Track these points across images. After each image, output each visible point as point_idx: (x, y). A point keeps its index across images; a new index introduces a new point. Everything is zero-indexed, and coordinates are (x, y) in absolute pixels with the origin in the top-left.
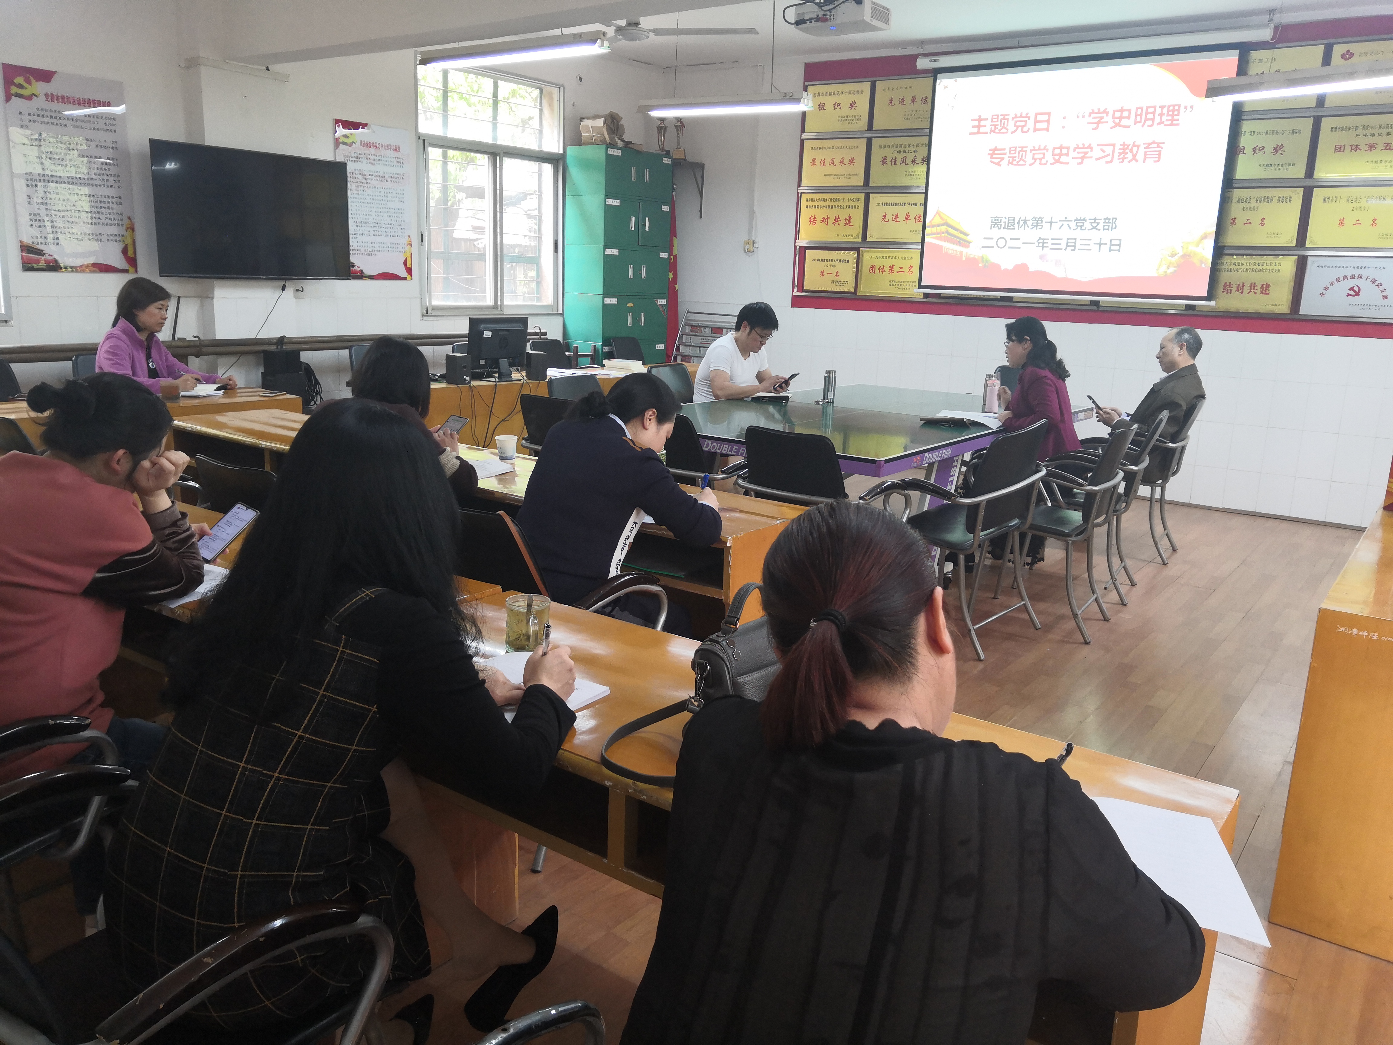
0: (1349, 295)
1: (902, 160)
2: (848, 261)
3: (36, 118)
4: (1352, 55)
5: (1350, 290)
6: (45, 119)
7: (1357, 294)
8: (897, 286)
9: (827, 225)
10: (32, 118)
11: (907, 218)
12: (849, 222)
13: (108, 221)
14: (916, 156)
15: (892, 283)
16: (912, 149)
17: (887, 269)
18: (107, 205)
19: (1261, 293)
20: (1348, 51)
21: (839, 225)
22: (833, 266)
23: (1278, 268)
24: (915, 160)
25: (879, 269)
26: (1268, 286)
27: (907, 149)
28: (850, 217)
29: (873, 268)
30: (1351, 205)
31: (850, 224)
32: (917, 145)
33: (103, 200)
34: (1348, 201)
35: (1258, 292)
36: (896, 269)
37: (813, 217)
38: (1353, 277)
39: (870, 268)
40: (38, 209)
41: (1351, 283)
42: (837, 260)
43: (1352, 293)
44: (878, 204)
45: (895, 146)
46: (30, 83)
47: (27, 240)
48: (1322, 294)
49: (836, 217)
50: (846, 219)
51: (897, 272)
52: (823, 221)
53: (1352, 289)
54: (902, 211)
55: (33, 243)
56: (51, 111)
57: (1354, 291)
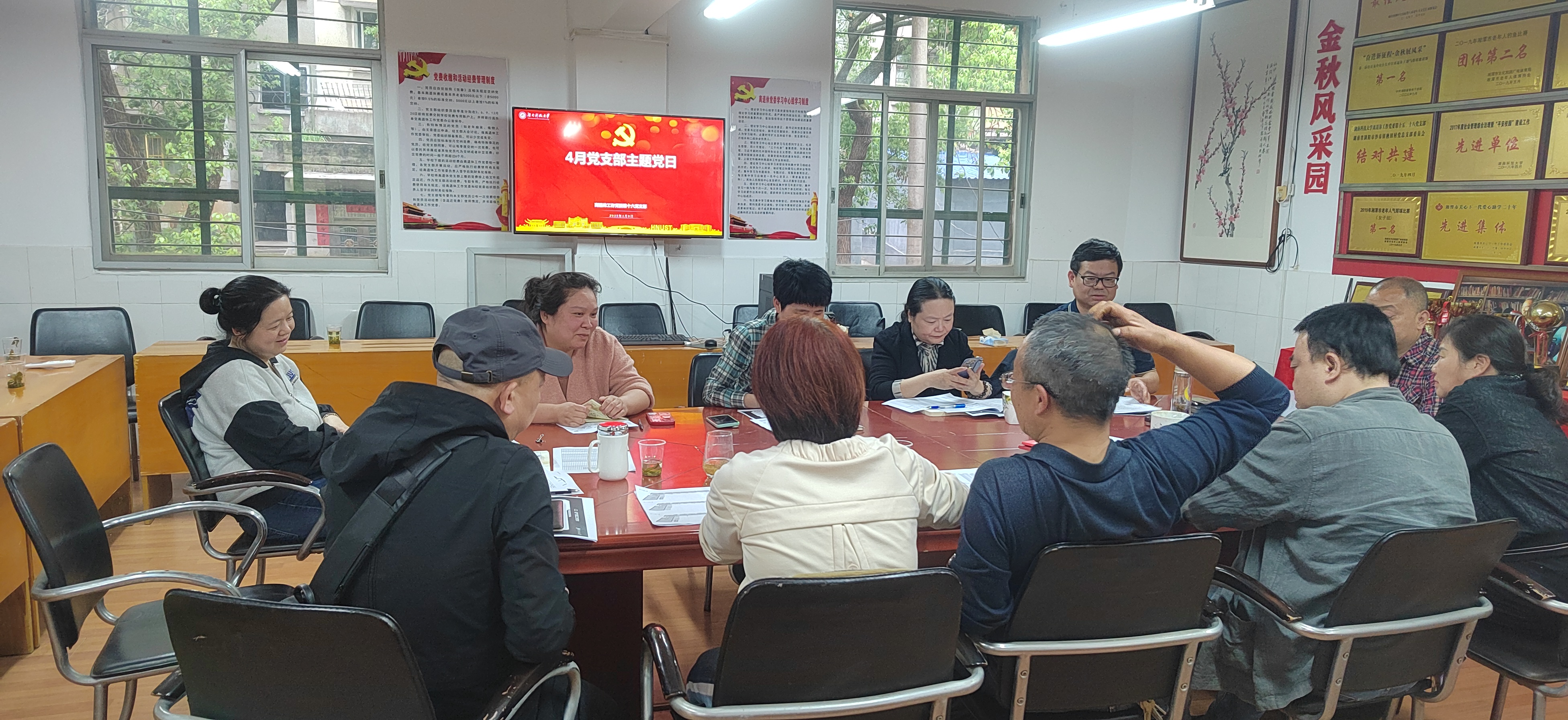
3: (425, 96)
6: (433, 96)
9: (1380, 161)
10: (421, 96)
11: (1495, 144)
12: (1411, 156)
13: (485, 184)
18: (484, 170)
21: (1396, 160)
22: (1388, 218)
28: (1411, 149)
31: (1412, 159)
33: (481, 165)
37: (1363, 152)
40: (421, 174)
42: (1393, 210)
44: (1452, 127)
46: (421, 65)
47: (411, 203)
49: (1392, 149)
50: (1405, 152)
52: (1375, 156)
54: (1488, 135)
55: (415, 204)
56: (439, 88)
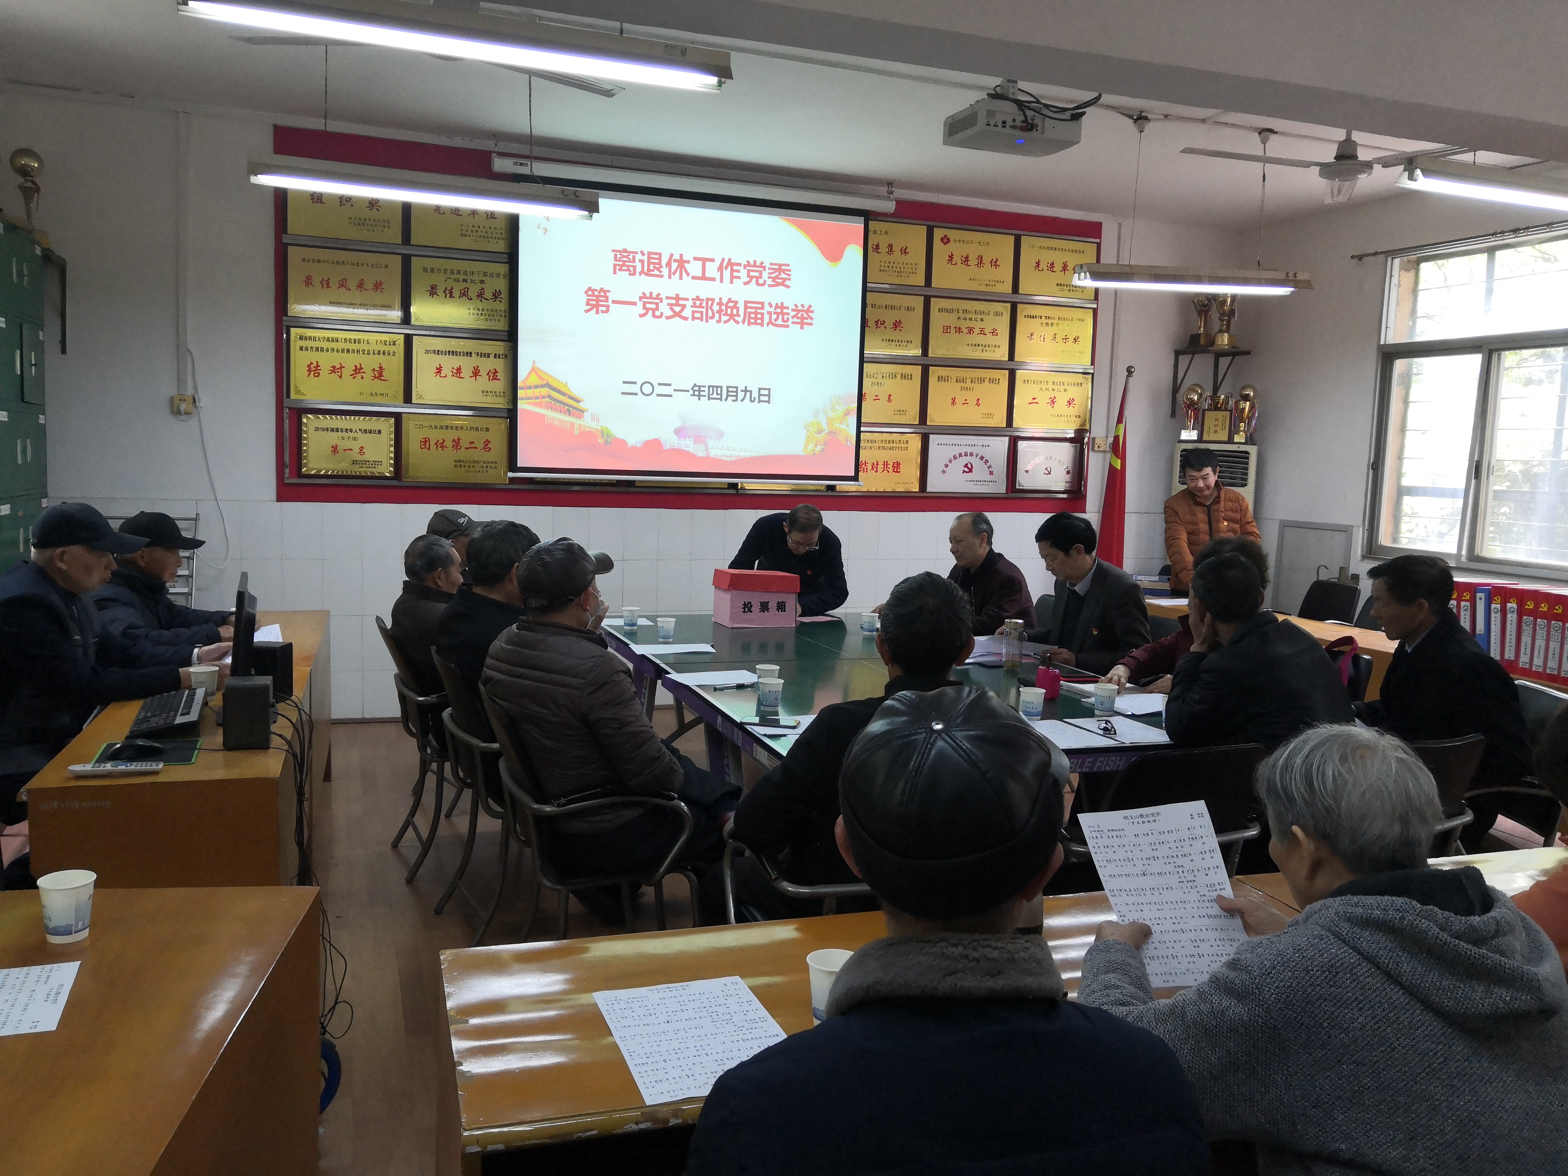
0: (964, 471)
1: (463, 292)
2: (380, 432)
4: (949, 240)
5: (965, 466)
7: (971, 470)
8: (467, 469)
9: (341, 377)
11: (476, 373)
12: (381, 375)
14: (483, 289)
15: (458, 464)
16: (477, 278)
17: (449, 443)
19: (894, 471)
20: (946, 236)
21: (362, 378)
22: (355, 439)
23: (906, 445)
24: (482, 294)
25: (436, 444)
26: (899, 464)
27: (469, 278)
28: (381, 368)
29: (426, 441)
30: (959, 385)
31: (382, 378)
32: (485, 274)
34: (957, 381)
35: (891, 470)
36: (464, 443)
37: (315, 364)
38: (966, 455)
39: (421, 442)
41: (964, 460)
42: (360, 430)
43: (967, 470)
44: (427, 352)
45: (449, 272)
48: (944, 472)
49: (356, 367)
50: (374, 370)
51: (467, 449)
52: (333, 371)
53: (966, 466)
54: (467, 364)
57: (968, 468)
